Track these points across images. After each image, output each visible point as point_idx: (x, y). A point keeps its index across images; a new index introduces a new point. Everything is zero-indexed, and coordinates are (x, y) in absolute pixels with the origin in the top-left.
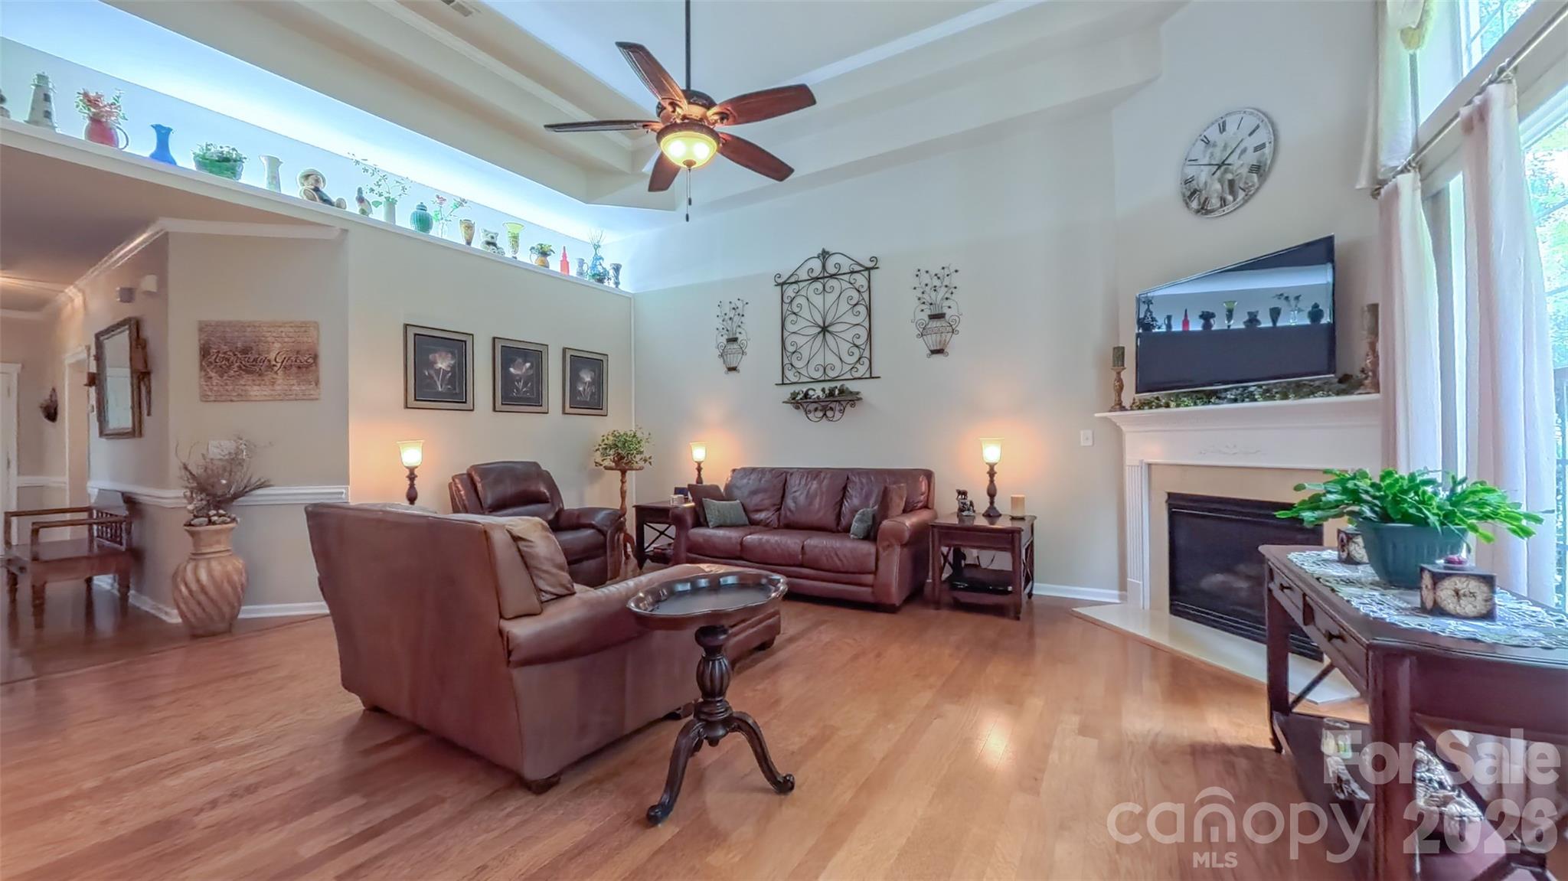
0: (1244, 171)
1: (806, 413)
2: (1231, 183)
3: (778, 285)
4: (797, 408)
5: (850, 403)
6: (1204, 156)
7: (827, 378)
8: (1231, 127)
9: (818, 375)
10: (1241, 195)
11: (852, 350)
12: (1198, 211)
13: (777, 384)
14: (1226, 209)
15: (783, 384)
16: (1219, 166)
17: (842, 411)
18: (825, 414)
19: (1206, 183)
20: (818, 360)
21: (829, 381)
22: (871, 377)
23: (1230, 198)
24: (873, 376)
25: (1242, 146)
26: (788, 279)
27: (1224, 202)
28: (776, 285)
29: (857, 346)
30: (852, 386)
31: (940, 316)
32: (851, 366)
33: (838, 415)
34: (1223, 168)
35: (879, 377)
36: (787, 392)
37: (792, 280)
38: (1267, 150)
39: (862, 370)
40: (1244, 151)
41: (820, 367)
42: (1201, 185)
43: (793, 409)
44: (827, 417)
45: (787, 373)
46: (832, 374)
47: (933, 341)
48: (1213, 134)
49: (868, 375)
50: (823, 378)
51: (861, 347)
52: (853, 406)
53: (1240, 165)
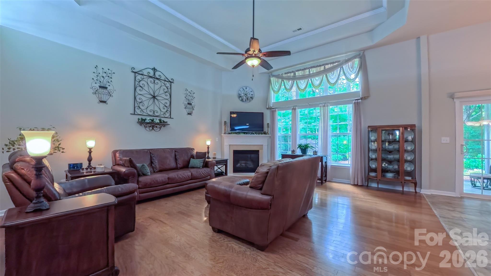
0: (250, 97)
1: (145, 128)
2: (247, 98)
3: (133, 72)
4: (141, 125)
5: (164, 125)
6: (243, 91)
7: (155, 115)
8: (248, 89)
9: (151, 114)
10: (249, 101)
11: (164, 107)
12: (241, 100)
13: (131, 114)
14: (246, 102)
15: (134, 114)
16: (245, 94)
17: (160, 128)
18: (153, 129)
19: (243, 96)
20: (151, 108)
21: (155, 116)
22: (170, 118)
23: (247, 100)
24: (171, 117)
25: (249, 93)
26: (139, 71)
27: (246, 101)
28: (132, 72)
29: (166, 106)
30: (165, 120)
31: (190, 104)
32: (164, 113)
33: (159, 129)
34: (246, 95)
35: (173, 118)
36: (137, 117)
37: (141, 73)
38: (253, 96)
39: (167, 115)
40: (250, 94)
41: (152, 111)
42: (242, 96)
43: (140, 125)
44: (154, 130)
45: (136, 110)
46: (157, 114)
47: (188, 111)
48: (244, 88)
49: (169, 117)
50: (153, 115)
51: (168, 107)
52: (164, 126)
53: (249, 96)
